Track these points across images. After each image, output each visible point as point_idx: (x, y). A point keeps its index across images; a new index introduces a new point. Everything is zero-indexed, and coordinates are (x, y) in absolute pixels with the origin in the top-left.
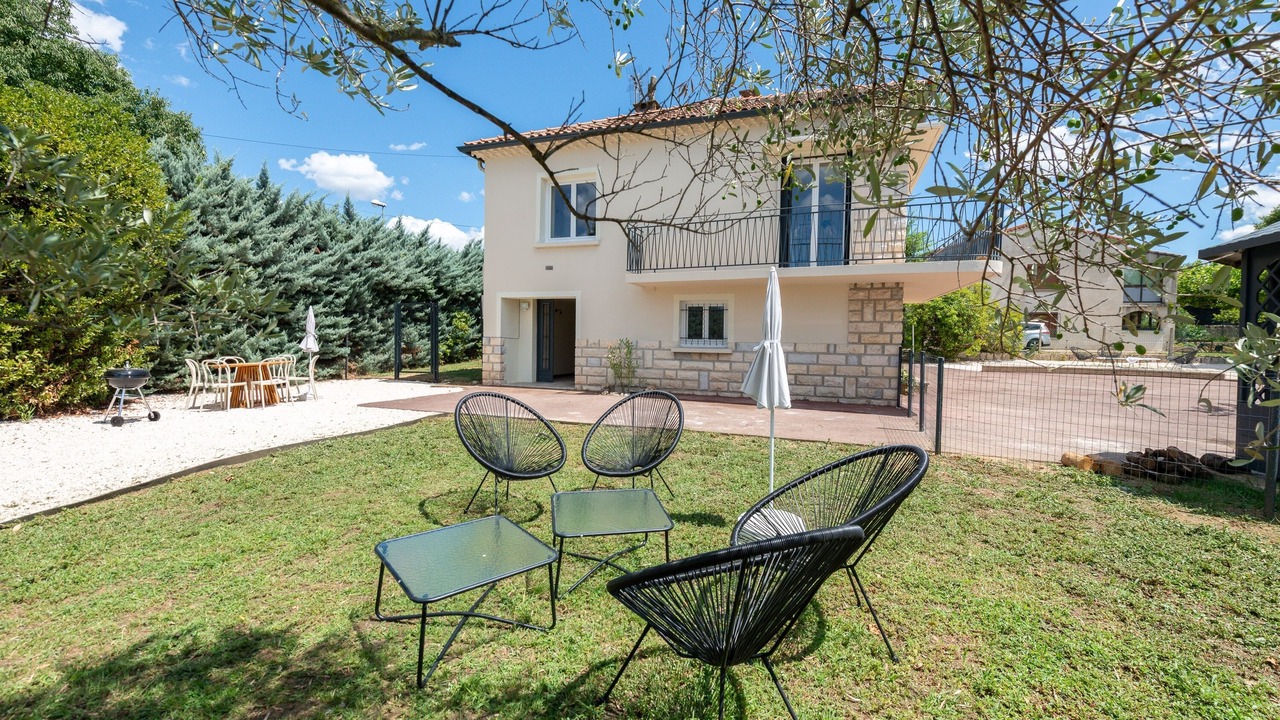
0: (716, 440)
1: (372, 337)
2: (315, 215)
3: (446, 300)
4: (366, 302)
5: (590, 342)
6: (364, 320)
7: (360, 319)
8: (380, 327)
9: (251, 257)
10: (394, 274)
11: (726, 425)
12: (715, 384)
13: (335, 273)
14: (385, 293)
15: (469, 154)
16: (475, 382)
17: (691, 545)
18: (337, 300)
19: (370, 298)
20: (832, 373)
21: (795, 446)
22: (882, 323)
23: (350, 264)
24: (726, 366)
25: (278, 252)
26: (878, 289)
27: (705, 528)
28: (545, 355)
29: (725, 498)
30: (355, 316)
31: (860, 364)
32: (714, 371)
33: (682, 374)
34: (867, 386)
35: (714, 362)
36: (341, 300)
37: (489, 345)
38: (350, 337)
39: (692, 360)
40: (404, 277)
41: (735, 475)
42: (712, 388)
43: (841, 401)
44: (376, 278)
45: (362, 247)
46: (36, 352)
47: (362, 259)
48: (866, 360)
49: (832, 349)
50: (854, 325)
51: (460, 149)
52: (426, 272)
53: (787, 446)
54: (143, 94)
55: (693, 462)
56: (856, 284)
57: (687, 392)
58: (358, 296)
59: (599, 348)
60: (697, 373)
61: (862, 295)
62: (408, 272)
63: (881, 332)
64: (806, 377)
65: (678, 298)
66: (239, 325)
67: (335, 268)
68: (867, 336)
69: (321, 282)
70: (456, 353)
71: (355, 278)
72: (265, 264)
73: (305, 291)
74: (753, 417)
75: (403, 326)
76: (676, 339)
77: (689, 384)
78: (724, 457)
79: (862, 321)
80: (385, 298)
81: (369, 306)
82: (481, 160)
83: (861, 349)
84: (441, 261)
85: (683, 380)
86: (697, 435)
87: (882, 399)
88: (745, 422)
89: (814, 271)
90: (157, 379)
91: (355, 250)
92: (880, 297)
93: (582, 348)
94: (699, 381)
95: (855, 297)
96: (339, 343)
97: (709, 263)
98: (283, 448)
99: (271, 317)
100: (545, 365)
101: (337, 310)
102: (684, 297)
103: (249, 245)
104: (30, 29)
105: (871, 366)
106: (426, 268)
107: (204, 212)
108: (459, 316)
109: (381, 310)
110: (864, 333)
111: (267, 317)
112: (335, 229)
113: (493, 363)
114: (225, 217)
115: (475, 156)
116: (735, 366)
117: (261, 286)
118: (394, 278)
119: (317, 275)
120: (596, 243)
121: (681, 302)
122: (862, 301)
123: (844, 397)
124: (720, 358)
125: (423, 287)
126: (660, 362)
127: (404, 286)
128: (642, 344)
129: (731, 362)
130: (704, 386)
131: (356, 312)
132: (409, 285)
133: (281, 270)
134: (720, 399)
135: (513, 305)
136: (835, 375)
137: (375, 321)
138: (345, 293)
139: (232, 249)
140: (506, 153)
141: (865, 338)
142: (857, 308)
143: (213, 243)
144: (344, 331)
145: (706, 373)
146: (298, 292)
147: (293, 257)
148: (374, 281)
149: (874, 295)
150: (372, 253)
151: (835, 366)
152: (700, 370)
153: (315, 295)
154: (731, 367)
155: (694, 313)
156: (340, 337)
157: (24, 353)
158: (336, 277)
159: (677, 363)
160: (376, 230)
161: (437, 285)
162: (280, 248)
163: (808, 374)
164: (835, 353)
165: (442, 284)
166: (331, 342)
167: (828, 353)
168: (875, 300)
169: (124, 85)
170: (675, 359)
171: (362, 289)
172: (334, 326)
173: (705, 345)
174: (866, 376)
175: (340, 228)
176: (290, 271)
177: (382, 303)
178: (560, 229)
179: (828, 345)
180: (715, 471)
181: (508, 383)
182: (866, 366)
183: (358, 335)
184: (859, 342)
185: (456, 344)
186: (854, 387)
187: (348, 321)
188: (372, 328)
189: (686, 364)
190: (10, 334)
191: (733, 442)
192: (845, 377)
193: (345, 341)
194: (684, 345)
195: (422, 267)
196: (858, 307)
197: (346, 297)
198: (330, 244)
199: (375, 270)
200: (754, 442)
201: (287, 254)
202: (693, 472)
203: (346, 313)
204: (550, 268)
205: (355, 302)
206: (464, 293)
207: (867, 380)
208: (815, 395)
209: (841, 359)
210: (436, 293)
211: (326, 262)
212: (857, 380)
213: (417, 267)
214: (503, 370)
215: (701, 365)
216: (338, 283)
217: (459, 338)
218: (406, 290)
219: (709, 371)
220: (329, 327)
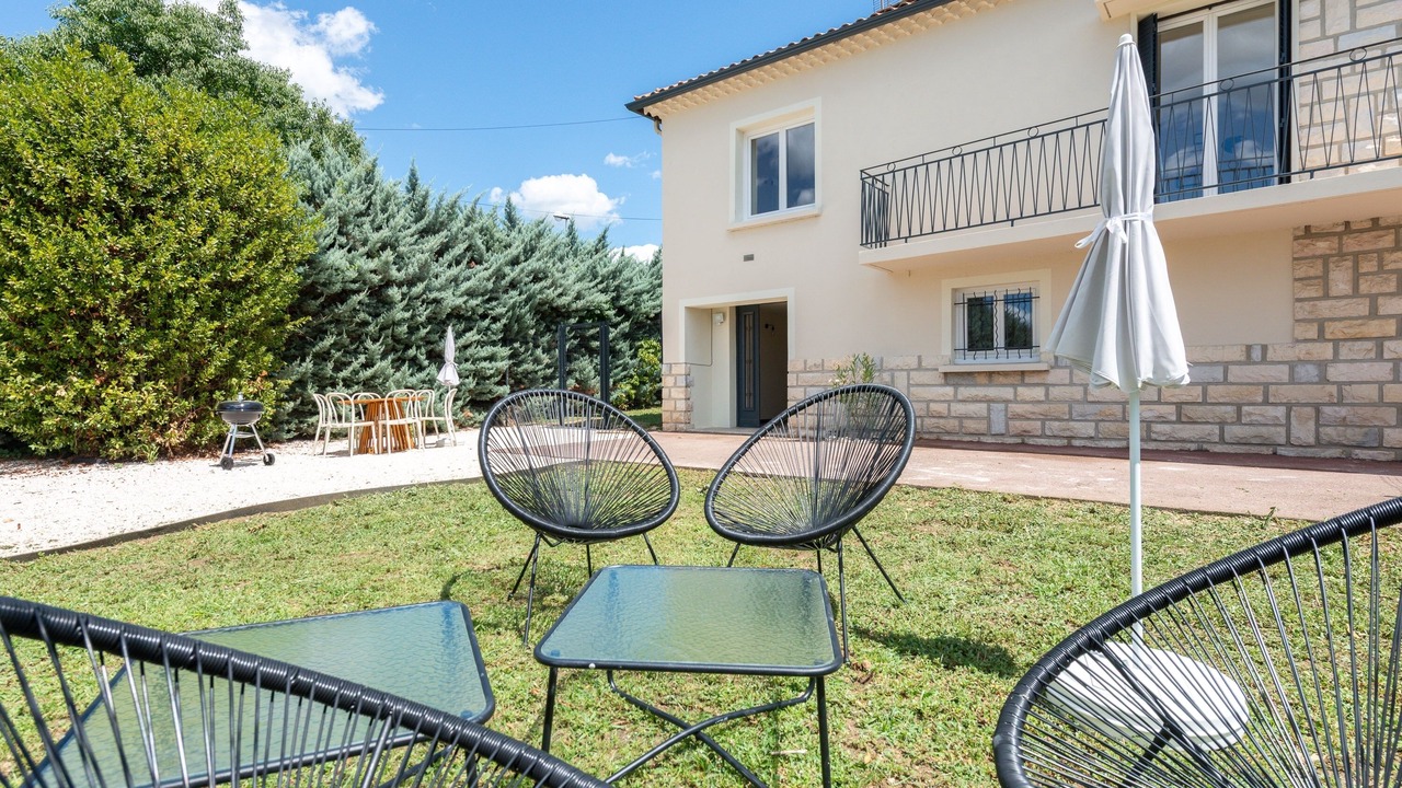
0: (1012, 506)
1: (536, 372)
2: (469, 220)
3: (627, 324)
4: (528, 328)
5: (809, 364)
6: (527, 350)
7: (522, 350)
8: (546, 359)
9: (394, 273)
10: (560, 290)
11: (1034, 482)
12: (1018, 423)
13: (492, 291)
14: (550, 315)
15: (641, 111)
16: (654, 428)
17: (920, 714)
18: (493, 326)
19: (533, 323)
20: (1260, 399)
21: (1189, 523)
22: (1373, 299)
23: (508, 279)
24: (1039, 393)
25: (424, 267)
26: (1361, 231)
27: (962, 675)
28: (748, 388)
29: (1020, 612)
30: (517, 345)
31: (1324, 380)
32: (1015, 401)
33: (958, 409)
34: (1343, 422)
35: (1014, 386)
36: (498, 326)
37: (670, 375)
38: (510, 372)
39: (976, 385)
40: (574, 294)
41: (1047, 566)
42: (1012, 431)
43: (1282, 451)
44: (540, 296)
45: (522, 258)
46: (161, 384)
47: (522, 270)
48: (1337, 372)
49: (1256, 354)
50: (1307, 305)
51: (630, 106)
52: (600, 287)
53: (1168, 522)
54: (310, 106)
55: (958, 539)
56: (1307, 228)
57: (967, 439)
58: (519, 319)
59: (823, 371)
60: (985, 405)
61: (1322, 246)
62: (578, 287)
63: (1374, 314)
64: (1201, 408)
65: (947, 286)
66: (384, 356)
67: (490, 285)
68: (1339, 325)
69: (473, 302)
70: (644, 395)
71: (514, 297)
72: (411, 283)
73: (456, 315)
74: (1091, 473)
75: (576, 359)
76: (947, 351)
77: (971, 425)
78: (1028, 535)
79: (1326, 296)
80: (552, 322)
81: (532, 332)
82: (657, 119)
83: (1326, 351)
84: (621, 272)
85: (961, 418)
86: (974, 498)
87: (1380, 447)
88: (1074, 480)
89: (1212, 203)
90: (301, 422)
91: (514, 262)
92: (1367, 247)
93: (797, 373)
94: (988, 419)
95: (1308, 252)
96: (497, 379)
97: (1001, 215)
98: (350, 493)
99: (418, 347)
100: (748, 403)
101: (494, 338)
102: (959, 283)
103: (391, 259)
104: (204, 49)
105: (1350, 383)
106: (602, 282)
107: (343, 221)
108: (646, 346)
109: (547, 338)
110: (1332, 320)
111: (414, 348)
112: (492, 237)
113: (675, 400)
114: (367, 227)
115: (649, 115)
116: (1054, 392)
117: (406, 309)
118: (560, 295)
119: (471, 294)
120: (816, 212)
121: (955, 291)
122: (1325, 258)
123: (1289, 444)
124: (1027, 380)
125: (599, 307)
126: (920, 389)
127: (574, 306)
128: (891, 362)
129: (1047, 386)
130: (998, 427)
131: (516, 341)
132: (580, 304)
133: (428, 289)
134: (1028, 449)
135: (702, 316)
136: (1266, 402)
137: (539, 352)
138: (502, 315)
139: (373, 264)
140: (688, 102)
141: (1333, 330)
142: (1312, 272)
143: (353, 258)
144: (503, 365)
145: (1002, 406)
146: (449, 316)
147: (443, 271)
148: (537, 301)
149: (1351, 245)
150: (533, 264)
151: (1266, 386)
152: (989, 401)
153: (469, 319)
154: (1047, 394)
155: (978, 309)
156: (498, 371)
157: (150, 385)
158: (492, 297)
159: (949, 390)
160: (540, 235)
161: (617, 304)
162: (426, 261)
163: (1204, 403)
164: (1264, 360)
165: (623, 303)
166: (489, 378)
167: (1249, 361)
168: (1356, 255)
169: (293, 101)
170: (947, 384)
171: (523, 311)
172: (491, 358)
173: (1000, 359)
174: (1340, 403)
175: (497, 235)
176: (439, 290)
177: (548, 329)
178: (765, 200)
179: (1249, 348)
180: (1003, 558)
181: (697, 428)
182: (1340, 384)
183: (519, 370)
184: (1321, 337)
185: (644, 383)
186: (1312, 424)
187: (505, 351)
188: (537, 361)
189: (965, 392)
190: (135, 362)
191: (1049, 511)
192: (1289, 407)
193: (504, 377)
194: (961, 361)
195: (597, 281)
196: (1317, 270)
197: (504, 321)
198: (486, 256)
199: (538, 286)
200: (1092, 511)
201: (435, 268)
202: (957, 558)
203: (505, 342)
204: (749, 258)
205: (516, 327)
206: (652, 315)
207: (1343, 411)
208: (1222, 440)
209: (1282, 372)
210: (615, 315)
211: (480, 276)
212: (1318, 412)
213: (591, 281)
214: (689, 410)
215: (992, 392)
216: (494, 303)
217: (646, 375)
218: (577, 311)
219: (1007, 401)
220: (485, 359)
